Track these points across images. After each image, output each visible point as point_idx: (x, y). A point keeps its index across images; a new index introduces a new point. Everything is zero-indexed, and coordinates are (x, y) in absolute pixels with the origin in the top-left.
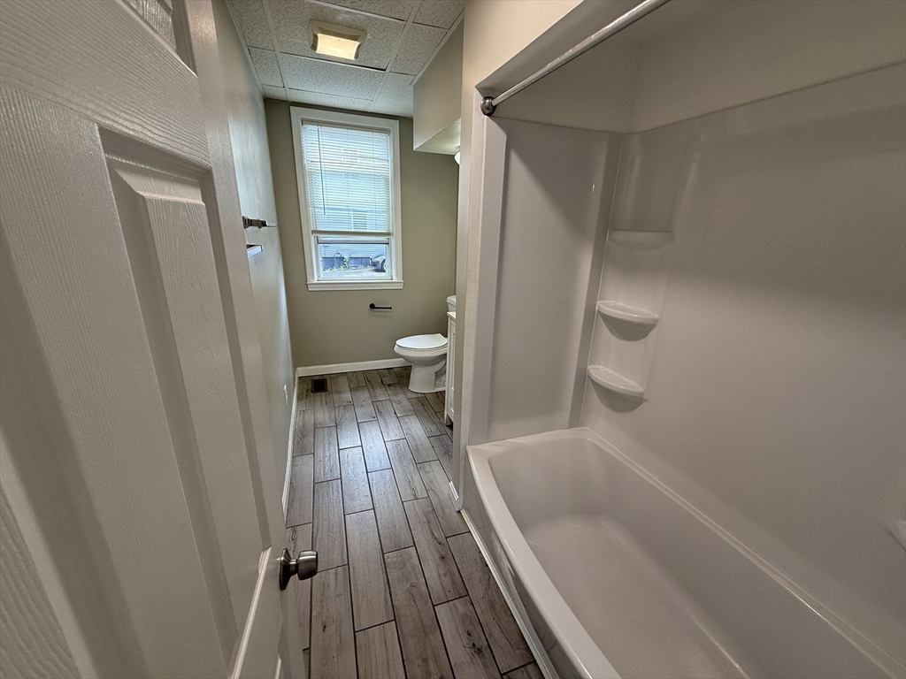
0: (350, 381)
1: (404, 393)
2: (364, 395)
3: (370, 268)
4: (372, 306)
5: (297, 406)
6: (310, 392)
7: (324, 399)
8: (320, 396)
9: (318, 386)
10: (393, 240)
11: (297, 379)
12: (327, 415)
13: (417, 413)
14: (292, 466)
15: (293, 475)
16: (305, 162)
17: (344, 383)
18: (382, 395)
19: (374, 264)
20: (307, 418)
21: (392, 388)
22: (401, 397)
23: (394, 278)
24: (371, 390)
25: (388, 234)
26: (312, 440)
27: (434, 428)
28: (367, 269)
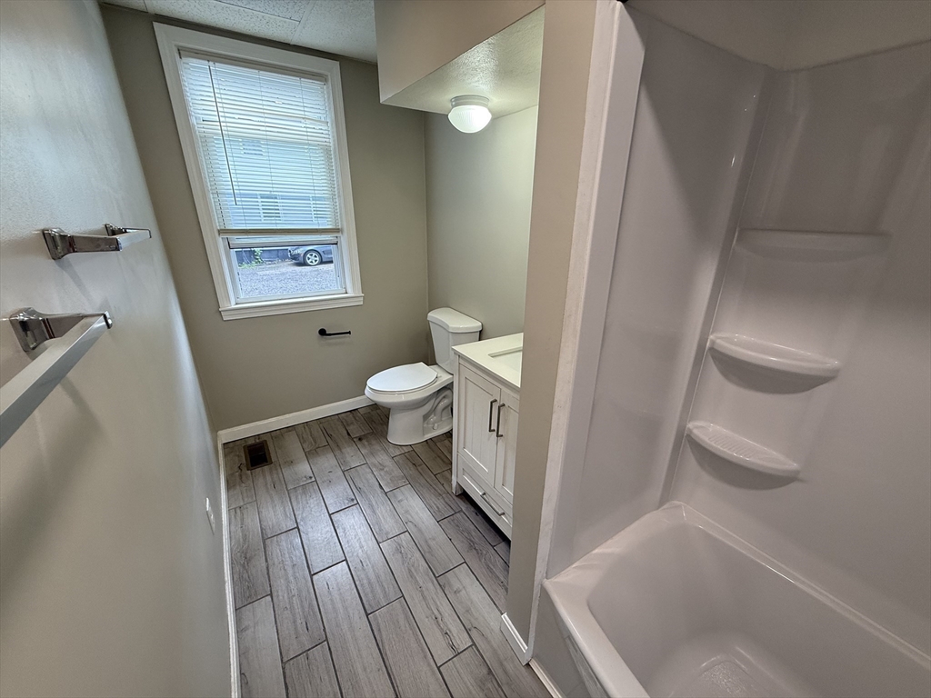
0: (302, 441)
1: (386, 451)
2: (327, 462)
3: (289, 262)
4: (322, 332)
5: (229, 499)
6: (244, 469)
7: (268, 478)
8: (262, 475)
9: (255, 456)
10: (343, 240)
11: (220, 447)
12: (279, 509)
13: (411, 482)
14: (239, 631)
15: (242, 654)
16: (193, 121)
17: (294, 446)
18: (353, 456)
19: (294, 257)
20: (248, 521)
21: (365, 442)
22: (383, 458)
23: (349, 290)
24: (337, 453)
25: (336, 230)
26: (264, 565)
27: (440, 503)
28: (285, 264)
